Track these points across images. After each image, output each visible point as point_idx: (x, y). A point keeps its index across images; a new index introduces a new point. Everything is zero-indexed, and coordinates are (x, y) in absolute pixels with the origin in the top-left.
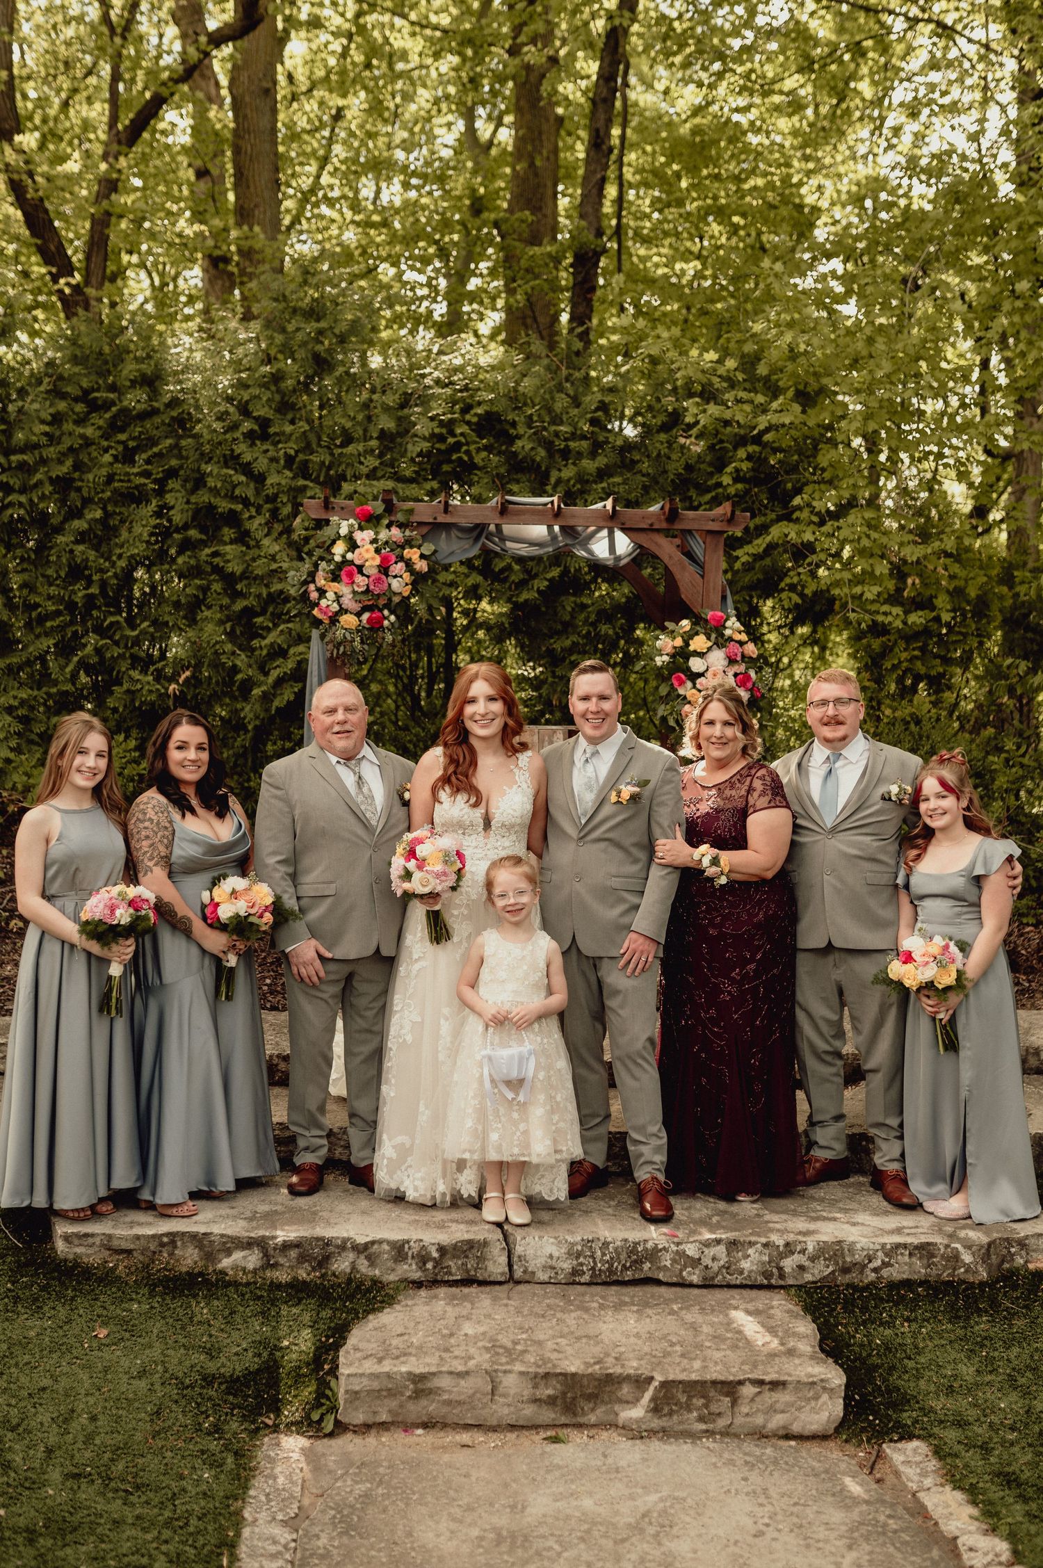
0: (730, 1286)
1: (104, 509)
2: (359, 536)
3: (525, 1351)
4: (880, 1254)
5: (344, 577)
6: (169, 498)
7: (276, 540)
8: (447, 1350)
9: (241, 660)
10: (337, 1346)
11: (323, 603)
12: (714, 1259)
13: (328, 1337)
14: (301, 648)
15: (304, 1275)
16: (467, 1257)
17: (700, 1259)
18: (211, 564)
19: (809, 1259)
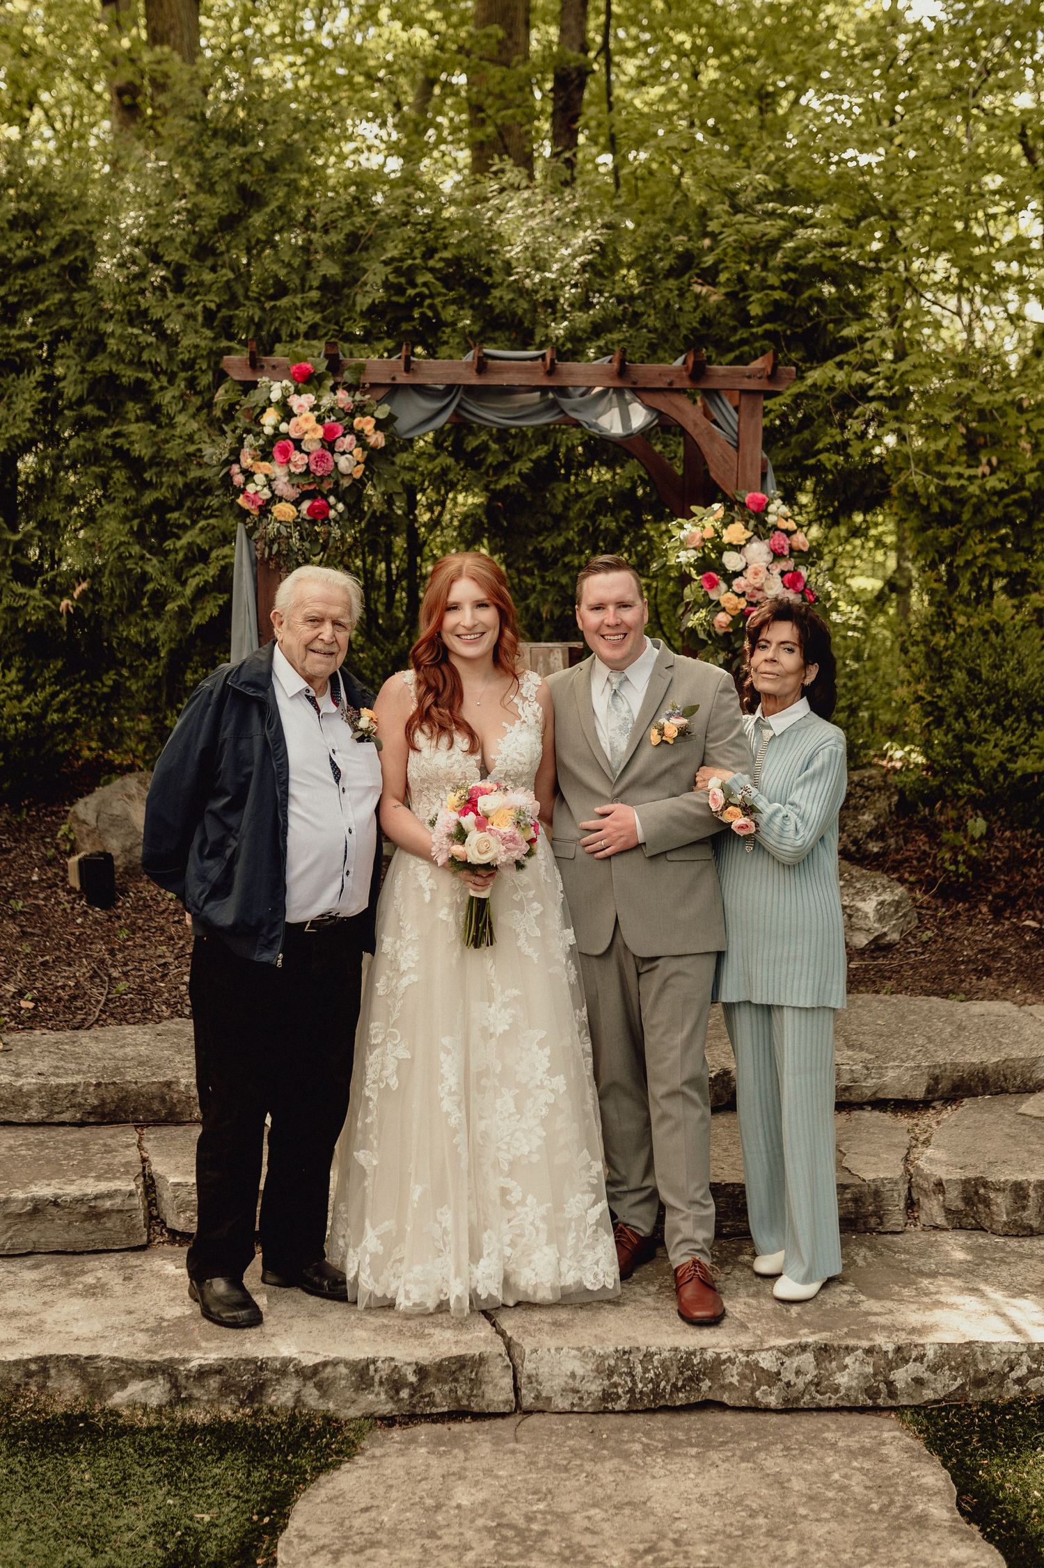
0: (820, 1409)
2: (295, 402)
3: (545, 1533)
4: (1025, 1358)
5: (277, 455)
6: (59, 367)
7: (194, 416)
8: (432, 1535)
9: (153, 566)
10: (276, 1529)
11: (251, 488)
12: (798, 1372)
13: (262, 1514)
14: (226, 550)
15: (229, 1413)
16: (456, 1380)
17: (779, 1373)
18: (113, 447)
19: (929, 1368)
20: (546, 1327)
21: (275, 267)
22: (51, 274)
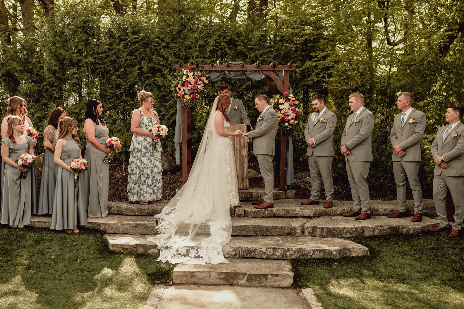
0: (274, 259)
1: (125, 69)
2: (189, 74)
5: (185, 85)
6: (143, 65)
9: (162, 109)
11: (180, 92)
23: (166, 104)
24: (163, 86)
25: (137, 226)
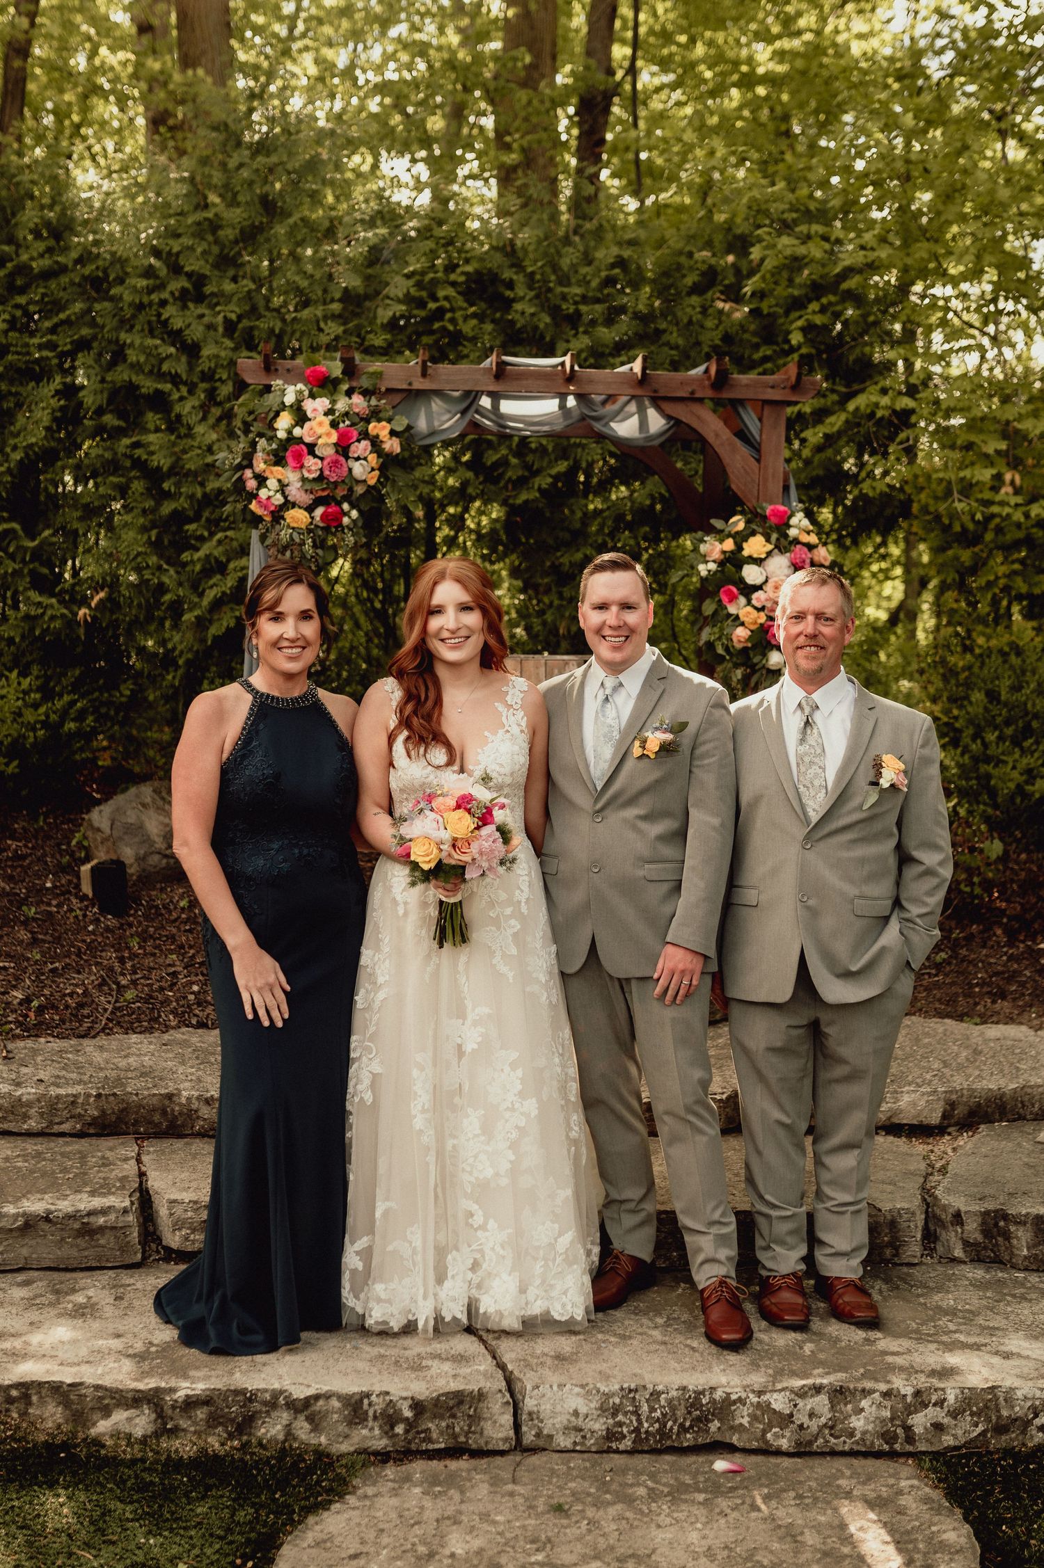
0: (834, 1453)
2: (309, 406)
5: (290, 460)
7: (213, 427)
9: (169, 577)
11: (263, 494)
12: (812, 1415)
14: (243, 562)
15: (217, 1445)
16: (454, 1416)
17: (791, 1415)
18: (131, 457)
19: (949, 1413)
20: (549, 1361)
21: (297, 278)
22: (72, 283)
23: (186, 556)
24: (176, 470)
25: (29, 1225)
